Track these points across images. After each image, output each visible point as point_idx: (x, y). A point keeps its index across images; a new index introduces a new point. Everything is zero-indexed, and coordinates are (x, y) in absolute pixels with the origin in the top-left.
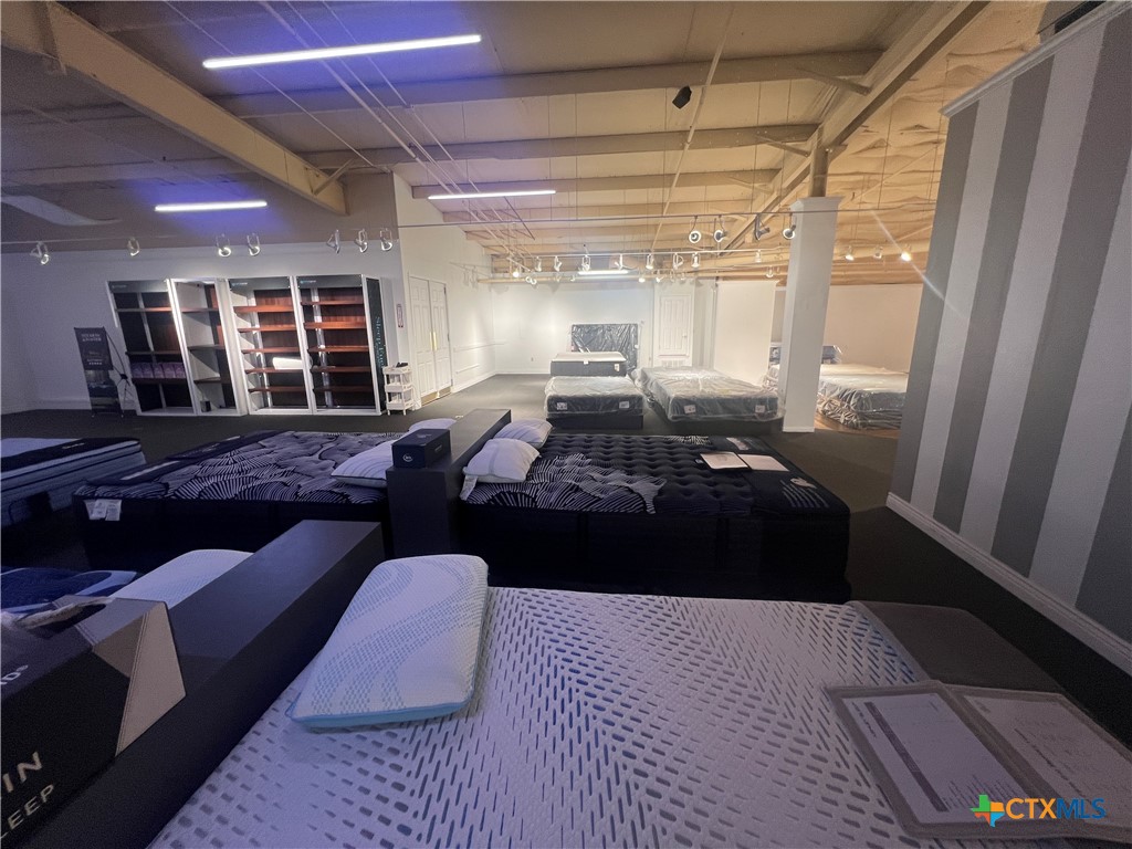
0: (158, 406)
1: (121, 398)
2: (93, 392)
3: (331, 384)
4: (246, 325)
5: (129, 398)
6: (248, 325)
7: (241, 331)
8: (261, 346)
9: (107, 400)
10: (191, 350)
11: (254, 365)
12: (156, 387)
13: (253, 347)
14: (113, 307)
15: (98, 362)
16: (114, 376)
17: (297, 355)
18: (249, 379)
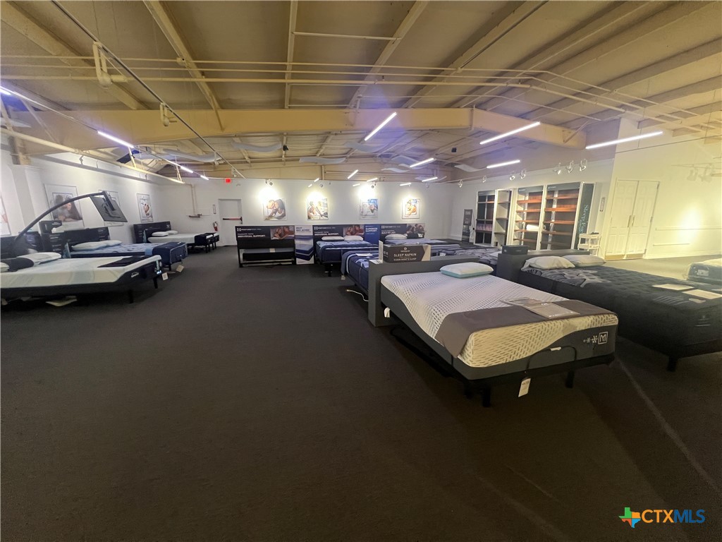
0: (481, 242)
1: (470, 237)
2: (464, 234)
3: (552, 241)
4: (521, 209)
5: (473, 238)
6: (522, 209)
7: (518, 212)
8: (525, 219)
9: (466, 237)
10: (497, 219)
11: (519, 227)
12: (483, 234)
13: (521, 219)
14: (477, 200)
15: (467, 222)
16: (471, 228)
17: (537, 224)
18: (515, 234)
